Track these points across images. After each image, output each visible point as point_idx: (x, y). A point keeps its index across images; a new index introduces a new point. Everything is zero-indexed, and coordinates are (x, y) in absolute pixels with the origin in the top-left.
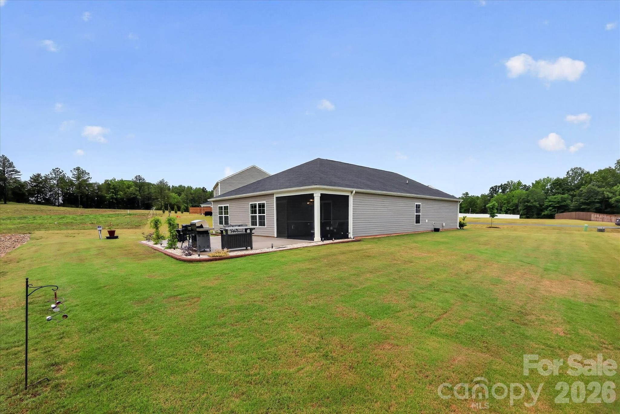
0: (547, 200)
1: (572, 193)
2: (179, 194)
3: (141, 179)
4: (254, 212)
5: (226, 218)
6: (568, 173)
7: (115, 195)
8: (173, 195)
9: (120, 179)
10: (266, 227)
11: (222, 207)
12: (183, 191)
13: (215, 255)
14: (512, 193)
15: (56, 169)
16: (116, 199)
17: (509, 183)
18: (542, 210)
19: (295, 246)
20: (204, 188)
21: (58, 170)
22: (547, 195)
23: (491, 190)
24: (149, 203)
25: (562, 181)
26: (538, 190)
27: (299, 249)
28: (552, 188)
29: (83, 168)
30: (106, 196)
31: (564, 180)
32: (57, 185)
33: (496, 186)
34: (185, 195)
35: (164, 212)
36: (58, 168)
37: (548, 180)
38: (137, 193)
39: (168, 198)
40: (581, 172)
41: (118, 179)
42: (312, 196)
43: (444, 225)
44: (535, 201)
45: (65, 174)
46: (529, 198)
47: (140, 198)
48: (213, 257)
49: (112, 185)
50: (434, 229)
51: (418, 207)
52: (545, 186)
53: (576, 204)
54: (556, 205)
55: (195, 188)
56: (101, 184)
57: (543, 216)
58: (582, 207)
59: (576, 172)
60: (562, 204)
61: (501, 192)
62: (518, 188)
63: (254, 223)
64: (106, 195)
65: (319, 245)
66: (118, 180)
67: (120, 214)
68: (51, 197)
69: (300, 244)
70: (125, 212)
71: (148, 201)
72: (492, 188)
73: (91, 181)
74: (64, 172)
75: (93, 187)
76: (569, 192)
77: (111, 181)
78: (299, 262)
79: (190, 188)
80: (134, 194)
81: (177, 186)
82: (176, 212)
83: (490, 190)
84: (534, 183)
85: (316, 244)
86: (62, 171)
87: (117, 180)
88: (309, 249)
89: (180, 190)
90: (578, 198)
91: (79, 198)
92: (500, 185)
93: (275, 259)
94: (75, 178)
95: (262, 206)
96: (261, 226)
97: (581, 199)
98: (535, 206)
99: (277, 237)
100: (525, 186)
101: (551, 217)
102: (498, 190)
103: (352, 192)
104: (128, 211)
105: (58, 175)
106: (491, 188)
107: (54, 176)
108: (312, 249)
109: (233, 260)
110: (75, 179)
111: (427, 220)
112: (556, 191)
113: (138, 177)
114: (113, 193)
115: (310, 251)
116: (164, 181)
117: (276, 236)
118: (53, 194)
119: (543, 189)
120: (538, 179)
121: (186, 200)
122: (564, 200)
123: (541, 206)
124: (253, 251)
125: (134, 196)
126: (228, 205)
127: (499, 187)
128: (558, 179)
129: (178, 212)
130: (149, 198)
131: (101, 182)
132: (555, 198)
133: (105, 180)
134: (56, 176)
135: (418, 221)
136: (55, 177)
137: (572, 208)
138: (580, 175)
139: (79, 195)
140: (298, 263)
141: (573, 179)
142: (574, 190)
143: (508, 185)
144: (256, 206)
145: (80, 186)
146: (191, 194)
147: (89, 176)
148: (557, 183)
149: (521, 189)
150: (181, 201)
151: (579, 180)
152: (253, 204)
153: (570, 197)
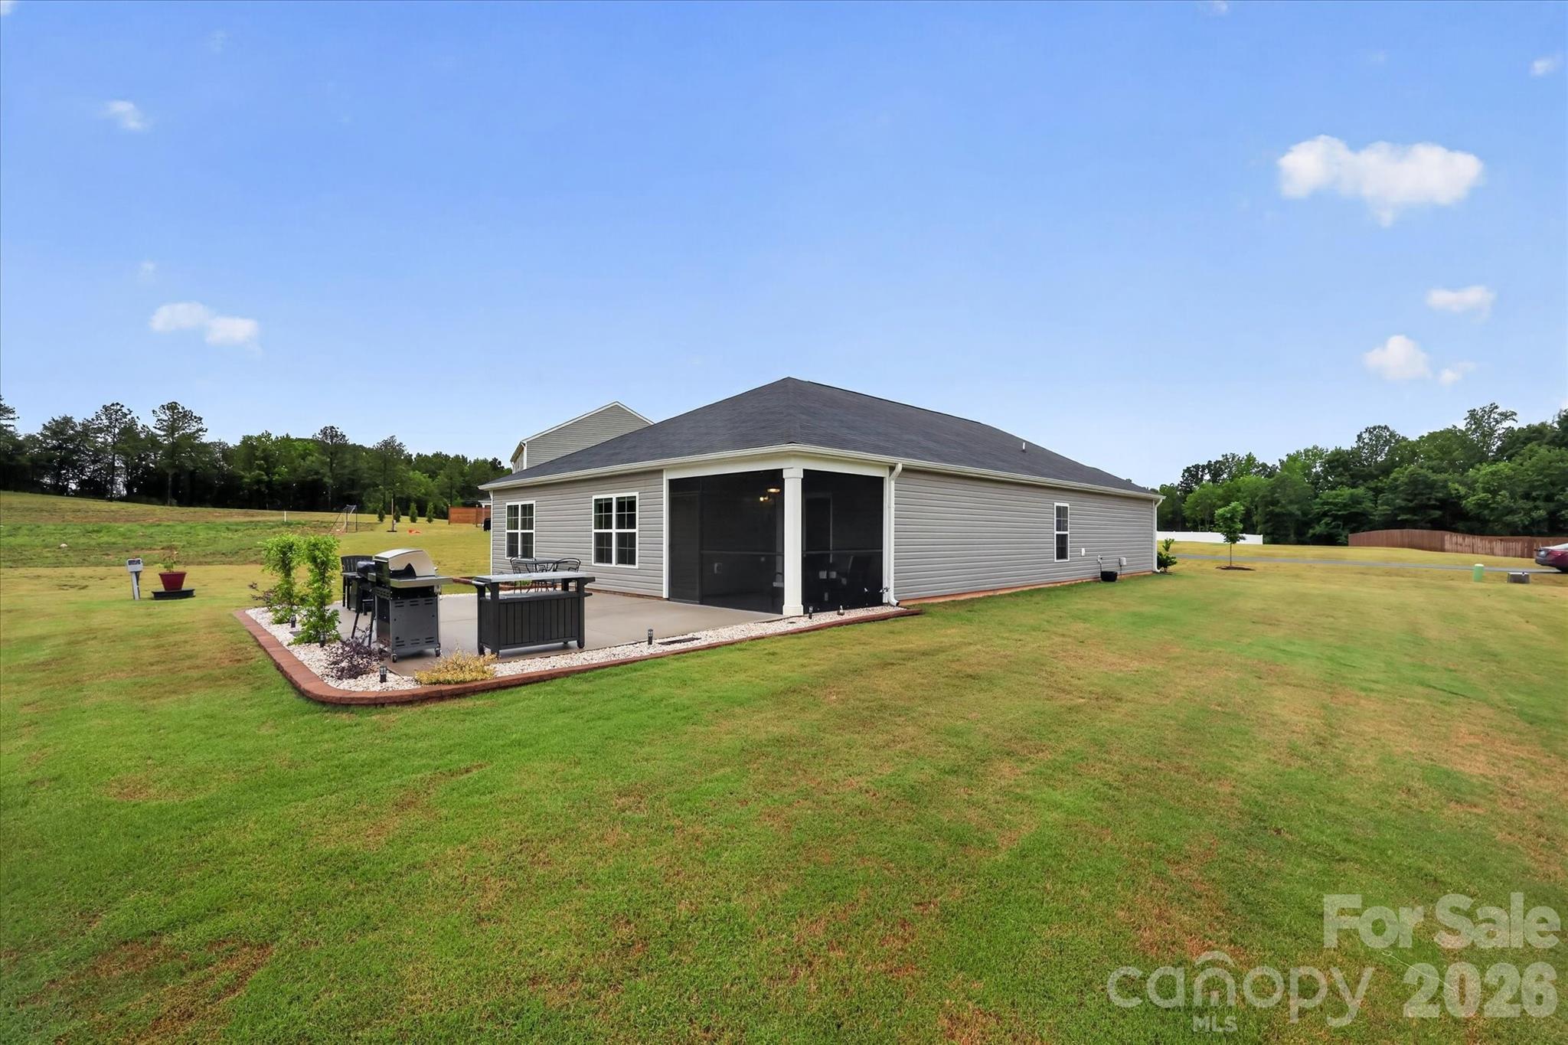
0: (1318, 500)
1: (1372, 484)
2: (433, 475)
3: (336, 435)
4: (603, 521)
5: (528, 538)
6: (1360, 437)
7: (267, 475)
8: (417, 475)
9: (281, 434)
10: (637, 566)
11: (516, 507)
12: (442, 466)
13: (441, 679)
14: (1236, 483)
15: (113, 405)
16: (269, 484)
17: (1227, 459)
18: (1308, 524)
19: (726, 634)
20: (495, 460)
21: (119, 407)
22: (1316, 488)
23: (1186, 474)
24: (352, 495)
25: (1349, 455)
26: (1296, 477)
27: (738, 646)
28: (1326, 472)
29: (186, 404)
30: (242, 477)
31: (1354, 453)
32: (114, 446)
33: (1197, 467)
34: (447, 477)
35: (381, 519)
36: (118, 404)
37: (1316, 454)
38: (325, 470)
39: (402, 483)
40: (1390, 436)
41: (277, 433)
42: (775, 478)
43: (1124, 562)
44: (1291, 502)
45: (137, 420)
46: (1277, 495)
47: (331, 481)
48: (431, 684)
49: (260, 450)
50: (1102, 573)
51: (1061, 512)
52: (1310, 467)
53: (1386, 510)
54: (1340, 513)
55: (472, 461)
56: (231, 445)
57: (1311, 537)
58: (1399, 518)
59: (1379, 436)
60: (1353, 510)
61: (1209, 480)
62: (1249, 473)
63: (603, 556)
64: (243, 473)
65: (801, 631)
66: (277, 438)
67: (264, 522)
68: (95, 477)
69: (742, 627)
70: (279, 518)
71: (353, 489)
72: (1188, 470)
73: (206, 438)
74: (133, 415)
75: (211, 453)
76: (1365, 481)
77: (259, 438)
78: (741, 704)
79: (460, 461)
80: (317, 473)
81: (430, 454)
82: (413, 520)
83: (1183, 476)
84: (1285, 459)
85: (791, 627)
86: (127, 412)
87: (273, 437)
88: (770, 647)
89: (435, 464)
90: (1390, 496)
91: (170, 479)
92: (1206, 463)
93: (658, 692)
94: (164, 430)
95: (627, 506)
96: (625, 563)
97: (1398, 498)
98: (1291, 514)
99: (668, 599)
100: (1264, 466)
101: (1329, 540)
102: (1202, 476)
103: (892, 468)
104: (286, 516)
105: (117, 420)
106: (1185, 471)
107: (106, 422)
108: (780, 644)
109: (503, 697)
110: (162, 433)
111: (1083, 550)
112: (1338, 479)
113: (330, 432)
114: (260, 467)
115: (773, 654)
116: (394, 442)
117: (665, 594)
118: (100, 469)
119: (1306, 475)
120: (1292, 452)
121: (448, 490)
122: (1356, 501)
123: (1305, 514)
124: (585, 655)
125: (315, 477)
126: (533, 502)
127: (1203, 466)
128: (1338, 452)
129: (420, 520)
130: (353, 483)
131: (233, 441)
132: (1337, 496)
133: (244, 437)
134: (111, 423)
135: (1062, 553)
136: (108, 427)
137: (1377, 518)
138: (1387, 442)
139: (171, 472)
140: (738, 710)
141: (1374, 453)
142: (1377, 477)
143: (1224, 464)
144: (611, 503)
145: (174, 449)
146: (462, 474)
147: (200, 426)
148: (1337, 460)
149: (1256, 472)
150: (436, 491)
151: (1386, 455)
152: (602, 499)
153: (1371, 493)
